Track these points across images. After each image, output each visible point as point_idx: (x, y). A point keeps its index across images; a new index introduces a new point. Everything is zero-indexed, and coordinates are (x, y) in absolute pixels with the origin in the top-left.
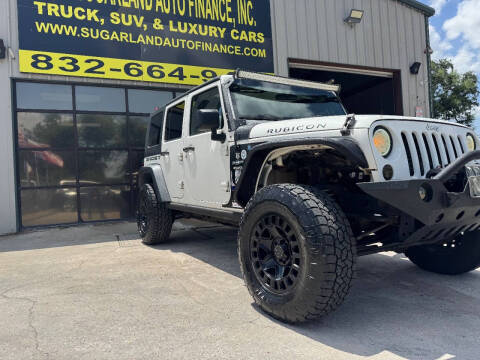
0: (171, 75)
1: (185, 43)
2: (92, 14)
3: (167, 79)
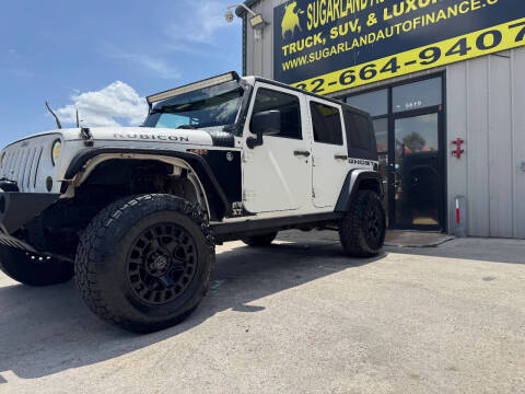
0: (383, 70)
1: (401, 27)
2: (317, 39)
3: (379, 77)
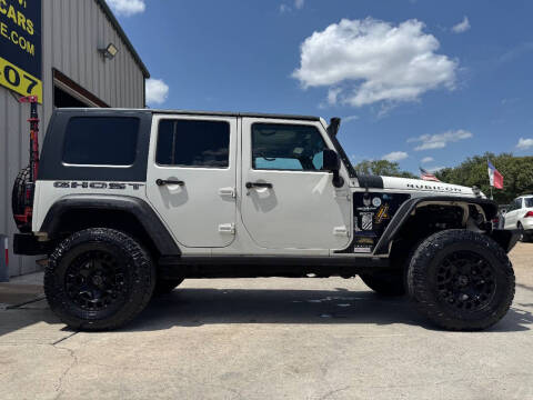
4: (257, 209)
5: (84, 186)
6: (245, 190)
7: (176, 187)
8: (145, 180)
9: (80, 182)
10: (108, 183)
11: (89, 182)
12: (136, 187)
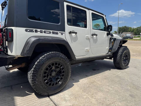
4: (94, 43)
5: (41, 32)
6: (91, 36)
7: (74, 34)
8: (64, 31)
9: (39, 30)
10: (51, 31)
11: (43, 30)
12: (62, 34)
